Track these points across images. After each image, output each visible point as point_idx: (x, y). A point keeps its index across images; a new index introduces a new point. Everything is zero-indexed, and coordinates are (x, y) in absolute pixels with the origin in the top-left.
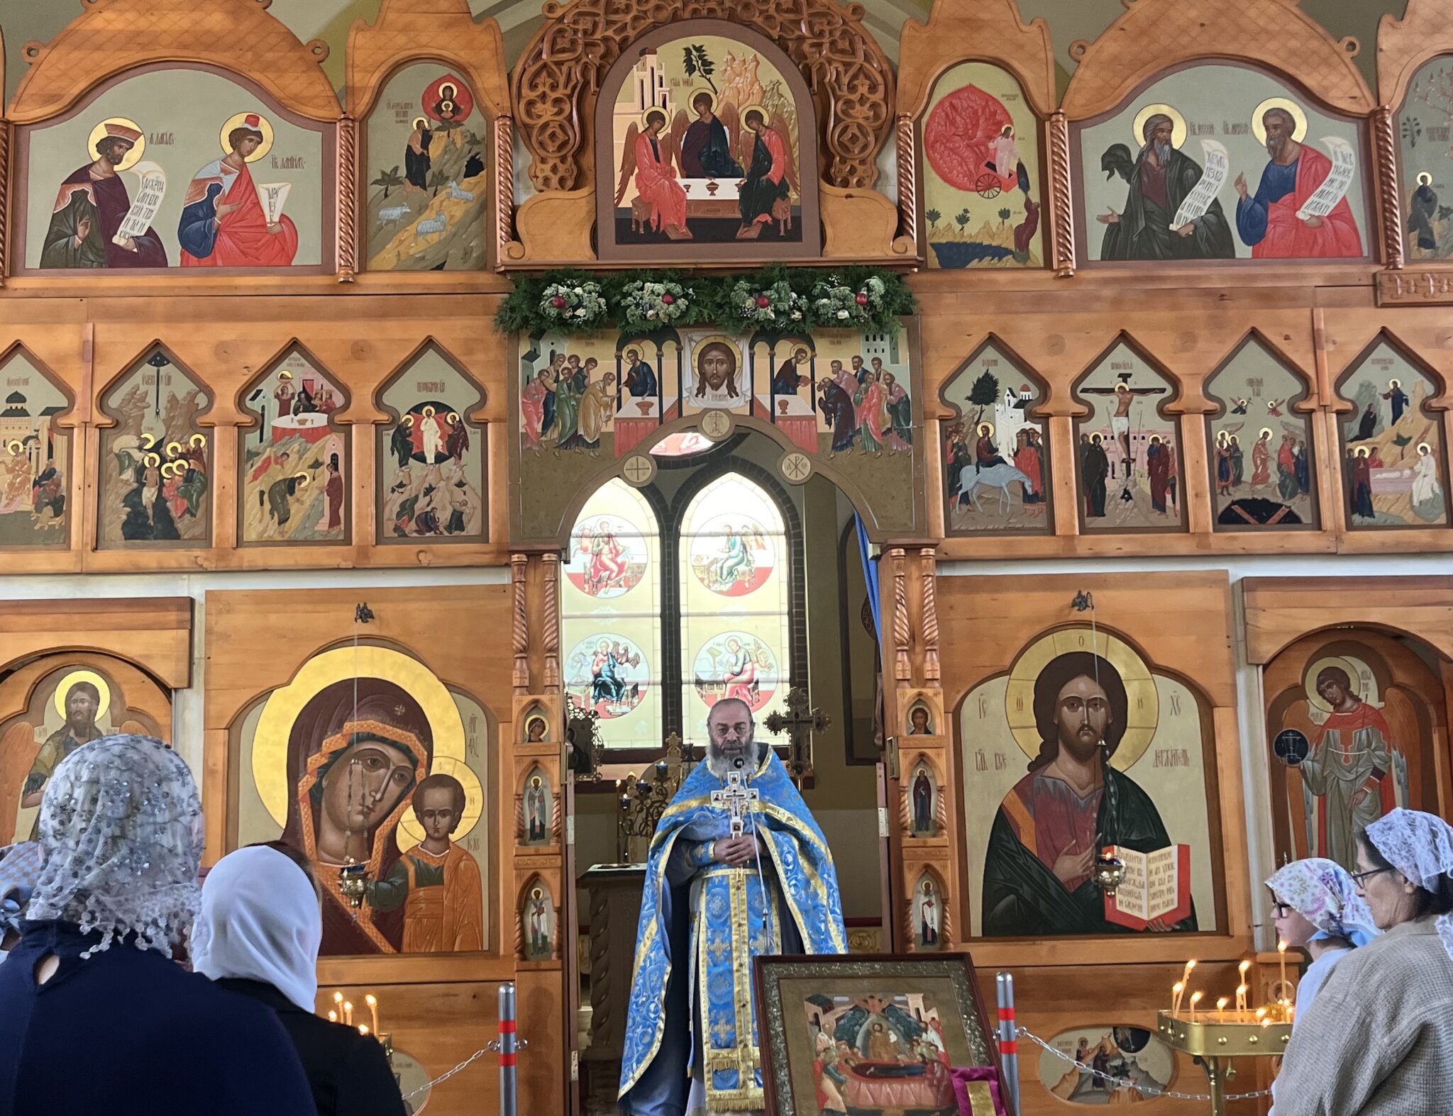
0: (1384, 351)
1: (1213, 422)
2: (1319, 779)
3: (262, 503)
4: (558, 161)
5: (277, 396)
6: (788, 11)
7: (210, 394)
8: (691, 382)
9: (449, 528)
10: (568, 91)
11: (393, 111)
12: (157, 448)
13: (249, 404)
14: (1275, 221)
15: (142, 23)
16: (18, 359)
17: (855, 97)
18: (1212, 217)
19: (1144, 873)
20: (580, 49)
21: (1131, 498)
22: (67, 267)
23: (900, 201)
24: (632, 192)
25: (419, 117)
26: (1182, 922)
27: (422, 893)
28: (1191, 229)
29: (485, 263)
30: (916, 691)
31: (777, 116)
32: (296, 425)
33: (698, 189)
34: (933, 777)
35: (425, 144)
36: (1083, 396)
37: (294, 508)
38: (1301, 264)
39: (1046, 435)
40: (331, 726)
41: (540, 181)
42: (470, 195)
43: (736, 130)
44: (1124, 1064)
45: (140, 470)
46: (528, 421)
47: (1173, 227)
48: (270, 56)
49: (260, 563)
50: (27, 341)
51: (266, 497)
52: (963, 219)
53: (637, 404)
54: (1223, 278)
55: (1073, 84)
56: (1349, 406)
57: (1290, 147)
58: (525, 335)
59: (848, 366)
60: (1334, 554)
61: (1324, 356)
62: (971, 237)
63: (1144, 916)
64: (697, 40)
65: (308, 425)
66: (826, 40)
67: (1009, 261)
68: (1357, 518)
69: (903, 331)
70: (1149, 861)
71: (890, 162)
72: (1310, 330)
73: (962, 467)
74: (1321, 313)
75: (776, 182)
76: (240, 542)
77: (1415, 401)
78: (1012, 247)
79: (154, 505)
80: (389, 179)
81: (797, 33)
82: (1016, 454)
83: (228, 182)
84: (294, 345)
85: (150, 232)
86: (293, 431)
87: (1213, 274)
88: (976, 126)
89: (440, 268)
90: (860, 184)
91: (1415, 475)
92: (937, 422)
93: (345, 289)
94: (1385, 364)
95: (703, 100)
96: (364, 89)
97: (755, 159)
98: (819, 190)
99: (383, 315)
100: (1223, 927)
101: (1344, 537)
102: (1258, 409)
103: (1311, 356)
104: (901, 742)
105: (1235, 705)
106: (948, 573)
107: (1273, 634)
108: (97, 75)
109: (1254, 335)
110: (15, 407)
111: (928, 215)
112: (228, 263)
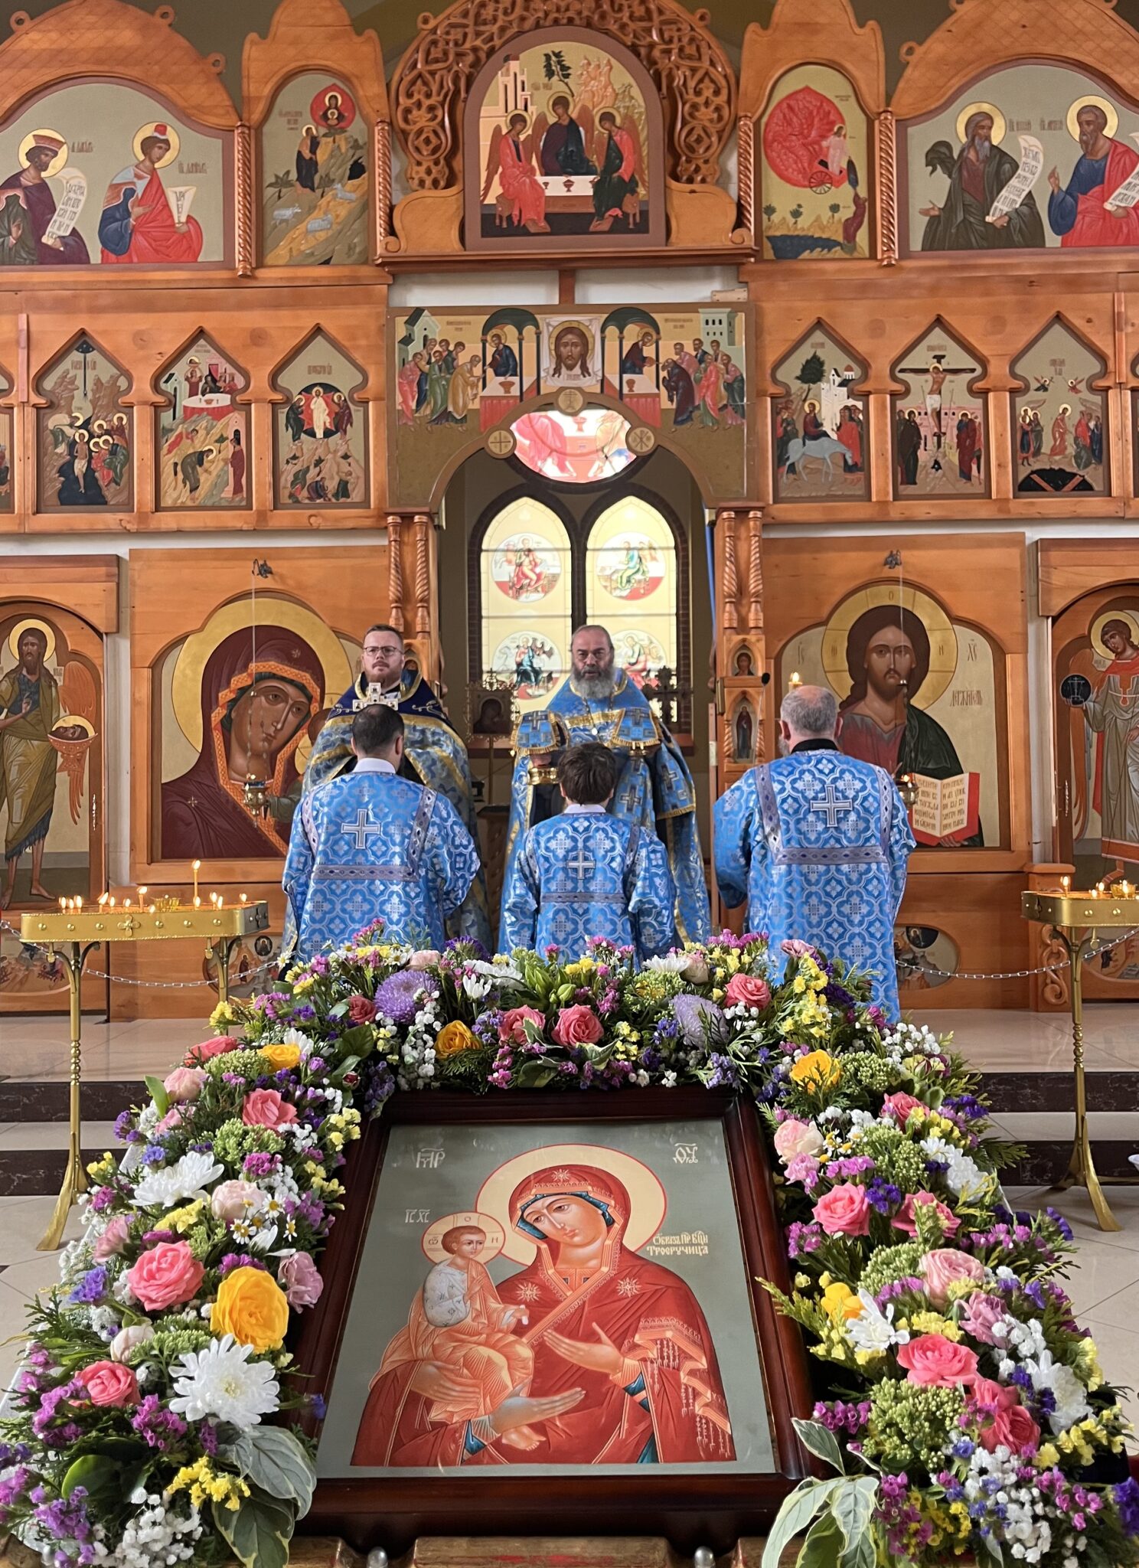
1: (1018, 399)
2: (1099, 717)
3: (176, 474)
4: (431, 164)
5: (187, 379)
6: (641, 19)
7: (130, 379)
8: (548, 363)
9: (336, 495)
10: (441, 98)
11: (285, 119)
13: (163, 386)
14: (1086, 212)
15: (63, 43)
17: (701, 100)
18: (1025, 209)
19: (939, 797)
20: (451, 57)
21: (940, 468)
22: (3, 262)
23: (740, 197)
24: (496, 189)
25: (308, 125)
26: (970, 839)
28: (1004, 222)
29: (366, 259)
30: (741, 637)
31: (627, 117)
32: (204, 405)
33: (555, 186)
34: (755, 712)
35: (313, 150)
36: (901, 376)
37: (203, 478)
38: (1105, 253)
39: (866, 411)
40: (239, 665)
41: (416, 181)
42: (354, 196)
43: (590, 130)
44: (915, 958)
45: (72, 445)
46: (404, 400)
47: (989, 219)
48: (175, 69)
49: (174, 526)
51: (179, 468)
52: (796, 214)
53: (501, 384)
54: (1032, 266)
55: (901, 85)
57: (1101, 142)
58: (401, 320)
60: (1122, 518)
61: (1122, 337)
62: (803, 229)
63: (937, 833)
64: (556, 46)
65: (214, 405)
66: (675, 46)
67: (837, 252)
69: (740, 318)
70: (943, 786)
71: (731, 161)
72: (1110, 313)
73: (789, 440)
74: (1122, 297)
75: (627, 179)
76: (158, 508)
78: (841, 239)
79: (85, 475)
80: (281, 182)
81: (649, 39)
82: (839, 428)
83: (140, 186)
84: (201, 333)
85: (74, 232)
86: (202, 409)
87: (1024, 262)
88: (811, 126)
89: (327, 262)
90: (703, 181)
92: (769, 400)
93: (245, 282)
95: (561, 102)
96: (259, 98)
97: (608, 157)
98: (666, 186)
99: (277, 305)
100: (1006, 844)
101: (1132, 503)
102: (1059, 387)
103: (1110, 338)
104: (726, 682)
105: (1026, 652)
106: (773, 535)
107: (1063, 589)
108: (26, 89)
109: (1058, 318)
111: (765, 209)
112: (142, 258)
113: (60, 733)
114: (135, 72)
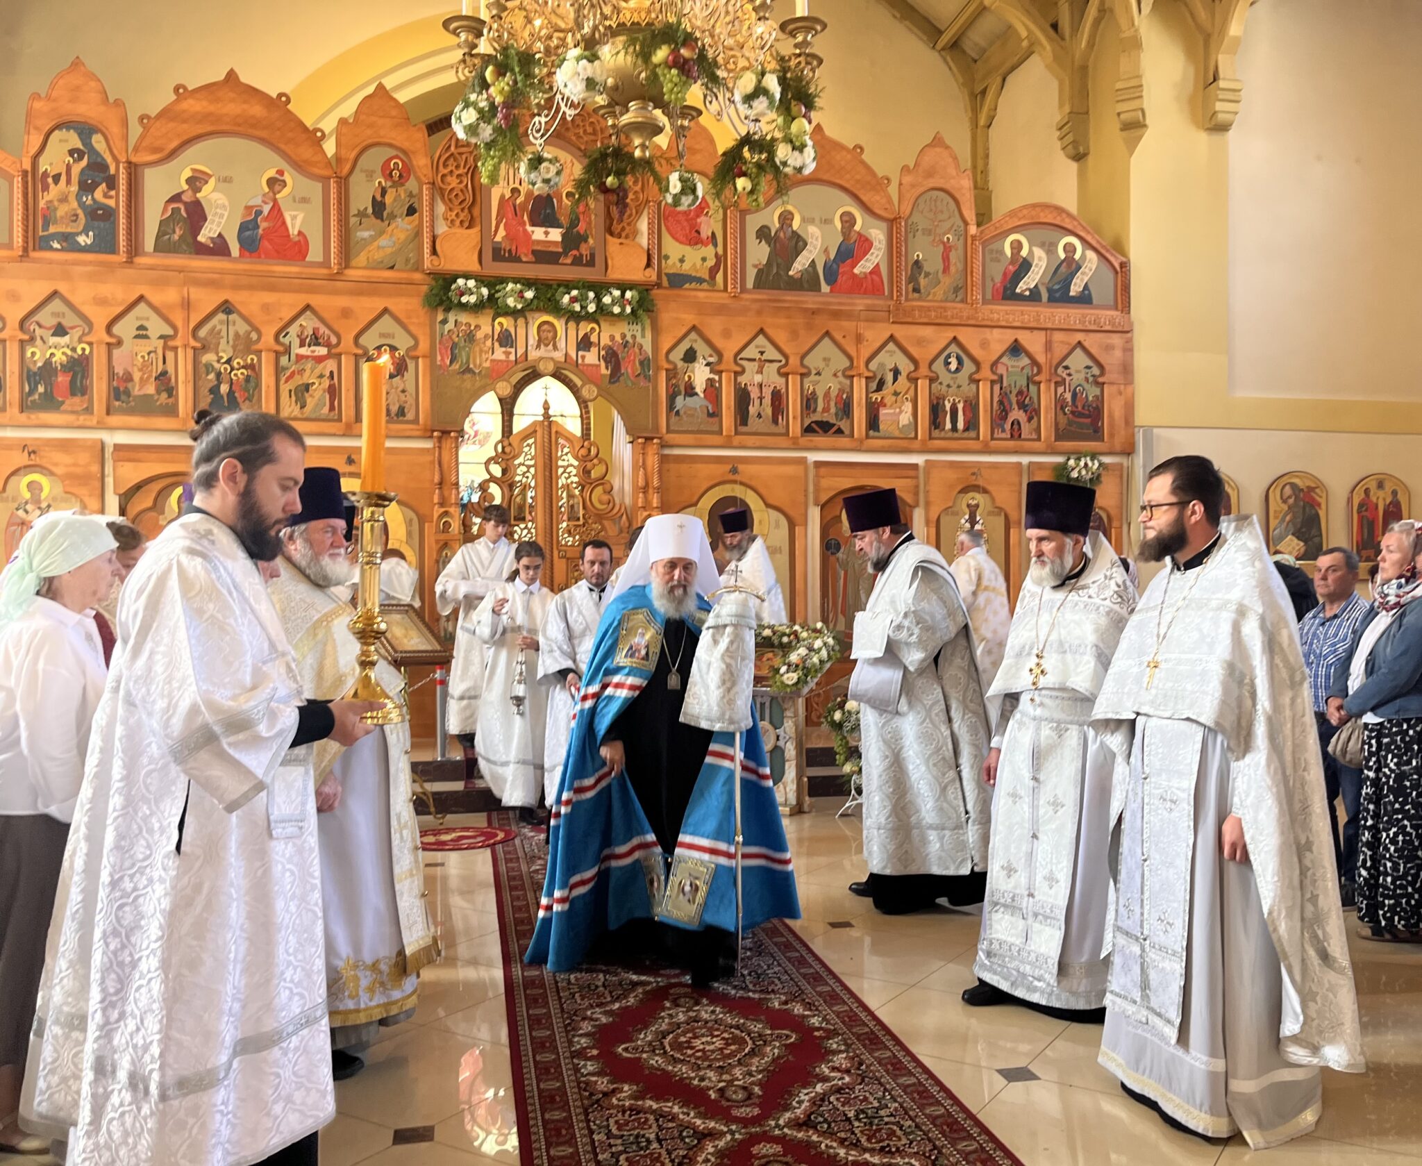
0: (891, 346)
1: (805, 380)
2: (845, 562)
3: (290, 397)
4: (459, 211)
5: (298, 336)
7: (259, 333)
8: (533, 341)
9: (397, 415)
10: (466, 171)
11: (364, 174)
12: (229, 361)
13: (281, 339)
14: (844, 273)
15: (212, 108)
16: (142, 305)
18: (810, 269)
21: (761, 417)
22: (169, 252)
23: (649, 249)
24: (502, 233)
25: (379, 179)
28: (799, 275)
29: (418, 267)
32: (309, 353)
33: (538, 233)
35: (383, 196)
36: (740, 362)
37: (309, 400)
39: (720, 381)
41: (450, 222)
42: (409, 227)
43: (560, 201)
45: (219, 374)
46: (442, 359)
47: (790, 273)
48: (290, 135)
50: (148, 295)
51: (293, 393)
52: (682, 261)
54: (813, 303)
56: (870, 374)
57: (853, 233)
58: (440, 310)
59: (618, 338)
61: (861, 347)
62: (685, 270)
65: (316, 354)
67: (705, 285)
68: (871, 433)
69: (648, 321)
71: (643, 225)
72: (856, 334)
73: (676, 397)
74: (862, 324)
77: (904, 374)
78: (707, 278)
79: (228, 395)
80: (362, 214)
82: (704, 391)
83: (266, 209)
84: (308, 307)
85: (220, 235)
86: (307, 357)
87: (809, 300)
89: (392, 268)
90: (627, 237)
91: (901, 412)
92: (664, 373)
93: (338, 277)
94: (892, 353)
96: (347, 160)
97: (570, 218)
98: (605, 239)
99: (360, 293)
101: (864, 442)
102: (827, 374)
103: (855, 347)
105: (806, 524)
106: (667, 451)
107: (827, 489)
108: (185, 138)
109: (827, 333)
110: (142, 333)
111: (663, 257)
112: (268, 256)
114: (263, 134)
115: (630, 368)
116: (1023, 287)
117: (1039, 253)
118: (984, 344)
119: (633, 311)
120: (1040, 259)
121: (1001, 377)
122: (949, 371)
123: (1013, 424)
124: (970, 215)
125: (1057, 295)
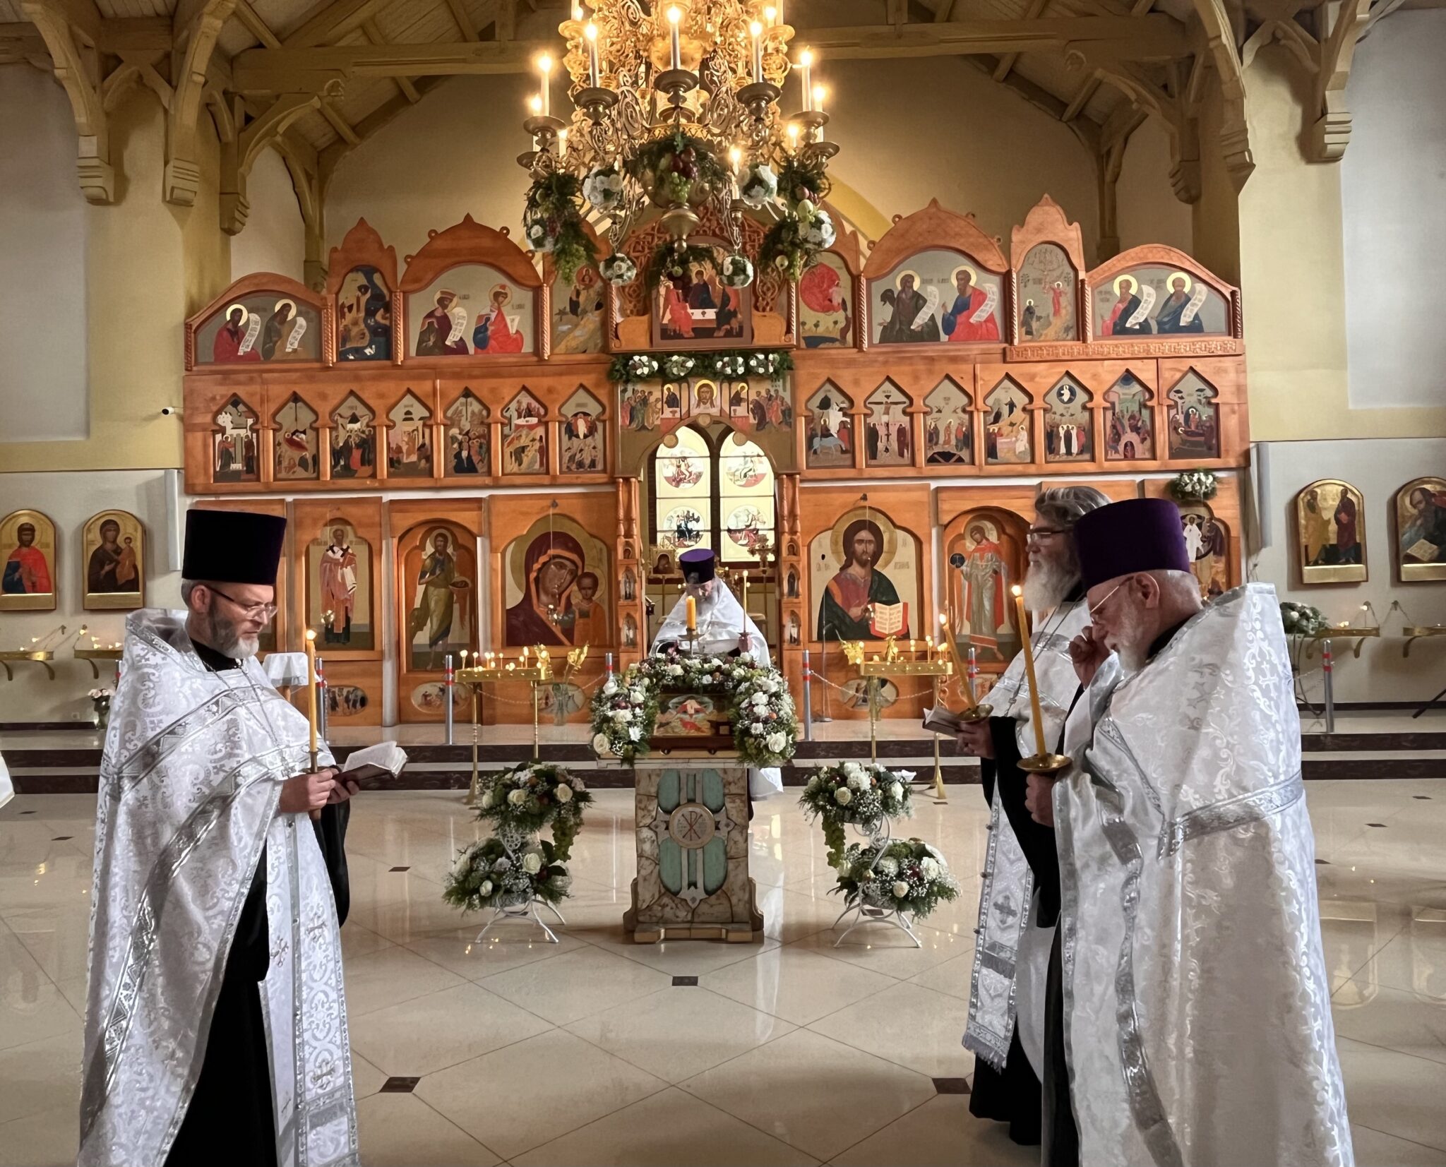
0: (1007, 383)
1: (927, 417)
2: (969, 574)
3: (512, 456)
4: (636, 302)
5: (517, 410)
8: (694, 401)
9: (590, 467)
10: (640, 270)
13: (505, 413)
14: (959, 324)
15: (454, 245)
16: (408, 395)
18: (930, 322)
19: (888, 614)
20: (645, 250)
22: (427, 354)
23: (788, 318)
24: (668, 316)
25: (575, 283)
26: (903, 634)
27: (581, 621)
28: (920, 328)
30: (790, 537)
32: (525, 423)
35: (577, 296)
36: (869, 405)
37: (524, 459)
40: (542, 552)
41: (628, 311)
42: (598, 319)
45: (460, 444)
46: (623, 420)
47: (912, 327)
48: (509, 258)
49: (511, 483)
50: (413, 389)
51: (513, 454)
52: (816, 325)
54: (934, 351)
56: (989, 409)
57: (968, 288)
58: (620, 382)
59: (764, 393)
61: (979, 385)
63: (887, 631)
65: (530, 423)
67: (837, 344)
68: (990, 460)
69: (788, 378)
71: (784, 299)
72: (973, 374)
73: (814, 438)
74: (978, 366)
75: (732, 310)
76: (503, 474)
77: (1019, 407)
78: (839, 337)
79: (467, 458)
80: (562, 313)
82: (838, 432)
83: (493, 316)
84: (524, 388)
85: (461, 339)
86: (523, 426)
87: (930, 349)
90: (771, 310)
91: (1018, 439)
92: (803, 418)
93: (544, 363)
94: (1007, 390)
96: (551, 272)
97: (723, 299)
98: (752, 313)
99: (561, 374)
101: (984, 468)
102: (947, 411)
103: (973, 386)
104: (783, 559)
105: (930, 543)
106: (806, 485)
107: (950, 511)
108: (438, 268)
109: (948, 377)
110: (408, 417)
111: (801, 324)
112: (494, 352)
113: (454, 585)
114: (490, 260)
115: (774, 416)
116: (1131, 322)
117: (1147, 289)
118: (1095, 376)
119: (775, 371)
120: (1149, 295)
121: (1113, 404)
122: (1062, 401)
123: (1126, 445)
124: (1079, 261)
125: (1167, 327)
